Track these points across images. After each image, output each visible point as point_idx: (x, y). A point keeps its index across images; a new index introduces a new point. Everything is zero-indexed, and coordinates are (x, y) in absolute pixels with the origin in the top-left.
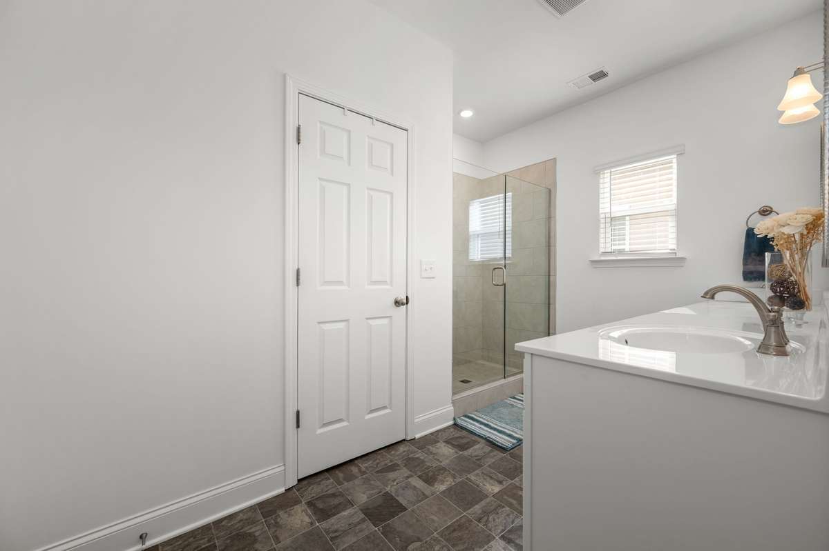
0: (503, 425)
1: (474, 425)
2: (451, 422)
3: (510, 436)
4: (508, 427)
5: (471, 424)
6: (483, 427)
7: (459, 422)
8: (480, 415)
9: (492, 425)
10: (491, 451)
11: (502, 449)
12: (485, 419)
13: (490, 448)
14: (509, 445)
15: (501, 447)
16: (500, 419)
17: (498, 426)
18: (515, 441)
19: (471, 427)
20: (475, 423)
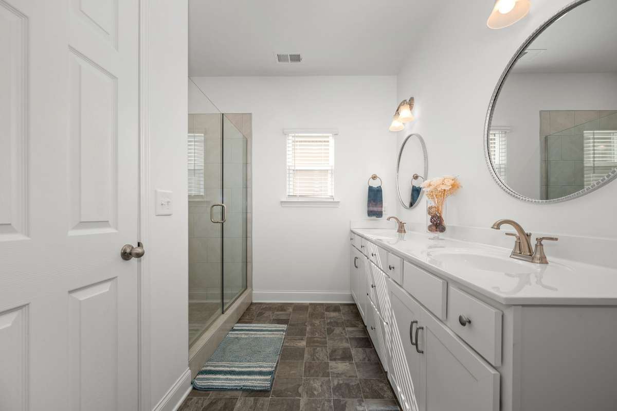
0: (247, 364)
1: (219, 379)
2: (190, 389)
3: (261, 373)
4: (251, 364)
5: (214, 379)
6: (229, 377)
7: (199, 383)
8: (217, 364)
9: (237, 369)
10: (256, 402)
11: (263, 392)
12: (225, 366)
13: (252, 399)
14: (268, 384)
15: (261, 391)
16: (238, 359)
17: (242, 367)
18: (269, 377)
19: (217, 384)
20: (218, 376)
